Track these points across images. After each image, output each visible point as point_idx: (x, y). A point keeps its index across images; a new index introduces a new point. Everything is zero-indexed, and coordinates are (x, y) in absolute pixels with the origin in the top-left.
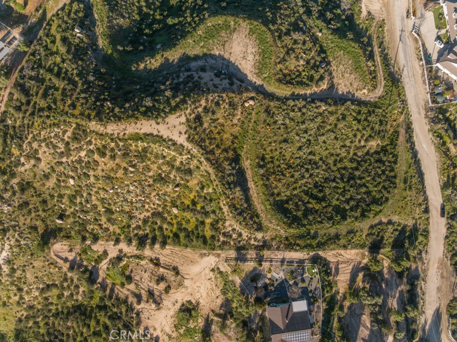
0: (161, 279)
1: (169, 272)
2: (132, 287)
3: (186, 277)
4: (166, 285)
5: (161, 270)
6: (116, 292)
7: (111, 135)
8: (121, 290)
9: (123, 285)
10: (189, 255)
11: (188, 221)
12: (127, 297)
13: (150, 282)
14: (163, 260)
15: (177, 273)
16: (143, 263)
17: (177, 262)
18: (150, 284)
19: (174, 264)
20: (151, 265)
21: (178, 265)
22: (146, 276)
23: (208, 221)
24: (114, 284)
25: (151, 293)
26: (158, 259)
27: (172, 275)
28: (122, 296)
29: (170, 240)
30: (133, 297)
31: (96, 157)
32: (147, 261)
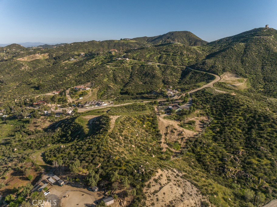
0: (172, 131)
1: (168, 129)
2: (179, 141)
3: (168, 124)
4: (173, 130)
5: (168, 132)
6: (183, 146)
7: (114, 127)
8: (182, 145)
9: (180, 145)
10: (160, 124)
11: (148, 124)
12: (184, 142)
13: (174, 135)
14: (164, 132)
15: (168, 126)
16: (168, 138)
17: (164, 128)
18: (176, 135)
19: (165, 128)
20: (168, 135)
21: (165, 127)
22: (173, 137)
23: (147, 118)
24: (181, 148)
25: (179, 135)
26: (165, 134)
27: (169, 128)
28: (185, 144)
29: (156, 129)
30: (183, 140)
31: (123, 134)
32: (167, 137)
